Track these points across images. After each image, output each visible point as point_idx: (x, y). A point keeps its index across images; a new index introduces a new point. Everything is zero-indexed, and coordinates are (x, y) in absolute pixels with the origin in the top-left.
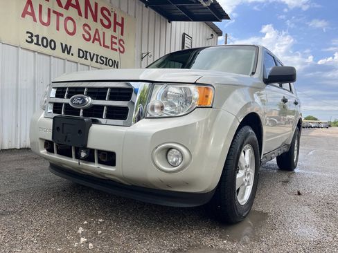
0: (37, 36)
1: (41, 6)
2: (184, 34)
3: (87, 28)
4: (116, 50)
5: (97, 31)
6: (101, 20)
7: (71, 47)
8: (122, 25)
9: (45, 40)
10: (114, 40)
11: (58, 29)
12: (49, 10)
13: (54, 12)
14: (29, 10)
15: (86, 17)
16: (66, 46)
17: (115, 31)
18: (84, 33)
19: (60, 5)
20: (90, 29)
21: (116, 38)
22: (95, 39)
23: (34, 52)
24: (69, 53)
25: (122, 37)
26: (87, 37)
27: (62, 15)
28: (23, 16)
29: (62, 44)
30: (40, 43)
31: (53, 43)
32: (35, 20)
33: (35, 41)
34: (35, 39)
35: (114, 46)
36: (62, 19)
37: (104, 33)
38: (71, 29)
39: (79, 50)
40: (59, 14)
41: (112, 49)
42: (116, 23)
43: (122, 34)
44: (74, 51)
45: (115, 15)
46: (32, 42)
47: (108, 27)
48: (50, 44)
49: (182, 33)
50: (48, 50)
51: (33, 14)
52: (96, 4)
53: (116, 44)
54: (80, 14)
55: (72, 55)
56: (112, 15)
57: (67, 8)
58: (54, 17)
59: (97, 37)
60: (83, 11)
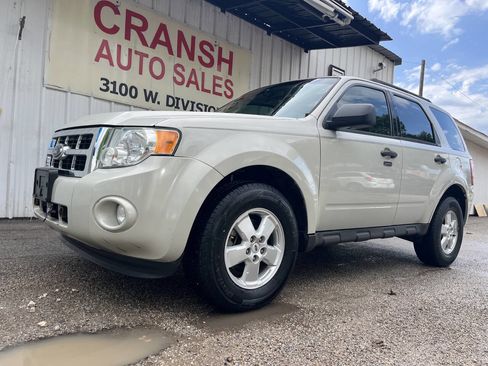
0: (114, 83)
1: (119, 47)
2: (331, 67)
3: (179, 69)
4: (220, 95)
5: (193, 71)
6: (200, 58)
7: (157, 94)
8: (230, 62)
9: (124, 87)
10: (217, 82)
11: (141, 73)
12: (130, 50)
13: (136, 52)
14: (105, 52)
15: (179, 55)
16: (151, 92)
17: (219, 69)
18: (176, 75)
19: (144, 43)
20: (184, 70)
21: (221, 79)
22: (190, 82)
23: (110, 101)
24: (154, 102)
25: (229, 78)
26: (179, 79)
27: (147, 56)
28: (97, 60)
29: (145, 90)
30: (117, 91)
31: (133, 90)
32: (112, 64)
33: (111, 89)
34: (111, 86)
35: (218, 90)
36: (146, 61)
37: (203, 74)
38: (157, 72)
39: (168, 97)
40: (143, 55)
41: (215, 93)
42: (221, 60)
43: (230, 73)
44: (162, 98)
45: (220, 50)
46: (107, 89)
47: (210, 65)
48: (131, 91)
49: (327, 66)
50: (127, 99)
51: (109, 57)
52: (193, 39)
53: (220, 86)
54: (171, 52)
55: (159, 103)
56: (216, 49)
57: (153, 46)
58: (136, 59)
59: (193, 79)
60: (175, 48)
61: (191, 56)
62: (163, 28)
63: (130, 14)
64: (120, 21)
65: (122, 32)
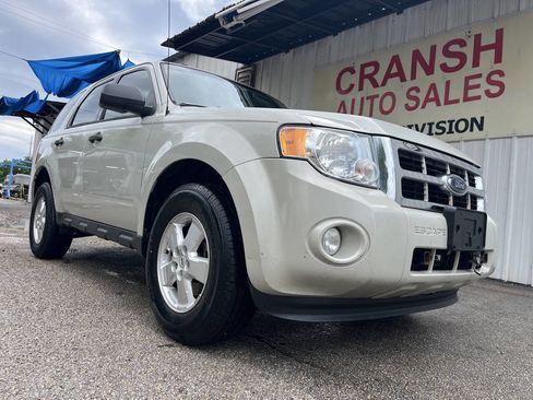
1: (353, 101)
3: (413, 93)
4: (479, 98)
6: (443, 66)
10: (472, 83)
12: (362, 99)
13: (368, 98)
15: (413, 77)
17: (476, 64)
18: (408, 102)
19: (375, 85)
20: (418, 91)
21: (479, 76)
22: (427, 101)
25: (498, 67)
26: (413, 104)
27: (377, 96)
35: (471, 93)
36: (377, 101)
37: (448, 83)
38: (388, 107)
40: (372, 98)
41: (466, 99)
42: (478, 49)
43: (498, 59)
47: (459, 67)
52: (433, 49)
53: (478, 86)
54: (403, 79)
56: (471, 43)
57: (384, 84)
58: (367, 104)
59: (432, 96)
60: (407, 72)
61: (429, 70)
62: (396, 60)
63: (363, 67)
64: (355, 79)
65: (356, 87)
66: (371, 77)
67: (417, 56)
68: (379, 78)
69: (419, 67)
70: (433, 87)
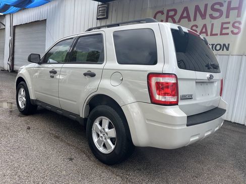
3: (194, 28)
4: (227, 34)
6: (211, 15)
8: (239, 8)
10: (225, 26)
15: (195, 19)
17: (227, 16)
19: (174, 21)
20: (197, 27)
21: (229, 23)
22: (201, 33)
25: (237, 19)
35: (224, 31)
37: (213, 25)
41: (222, 34)
42: (229, 9)
45: (229, 3)
47: (219, 17)
52: (206, 6)
53: (228, 28)
54: (189, 20)
56: (226, 5)
57: (179, 21)
59: (204, 30)
60: (192, 17)
61: (204, 17)
62: (186, 9)
63: (168, 11)
64: (164, 17)
66: (172, 17)
67: (197, 8)
68: (177, 18)
69: (198, 14)
70: (205, 26)
